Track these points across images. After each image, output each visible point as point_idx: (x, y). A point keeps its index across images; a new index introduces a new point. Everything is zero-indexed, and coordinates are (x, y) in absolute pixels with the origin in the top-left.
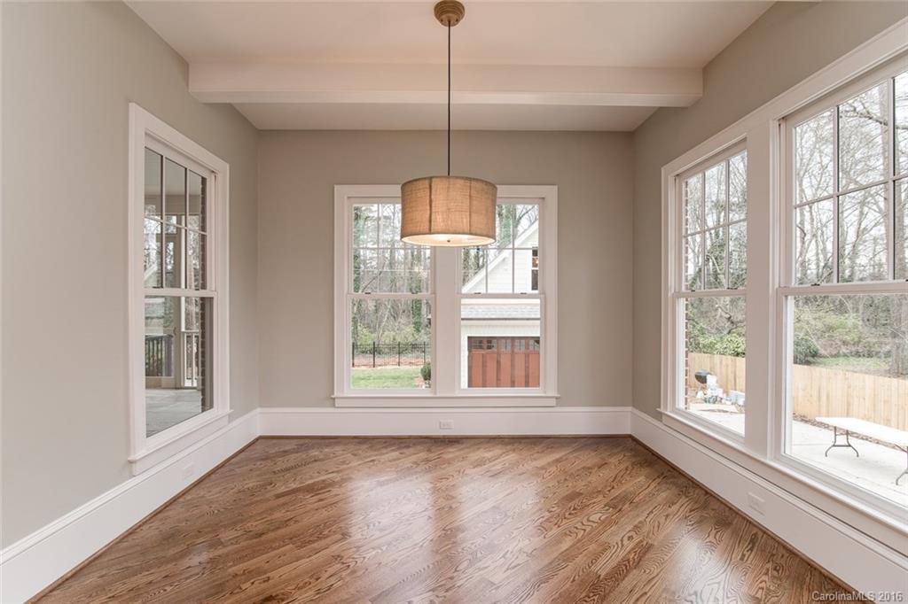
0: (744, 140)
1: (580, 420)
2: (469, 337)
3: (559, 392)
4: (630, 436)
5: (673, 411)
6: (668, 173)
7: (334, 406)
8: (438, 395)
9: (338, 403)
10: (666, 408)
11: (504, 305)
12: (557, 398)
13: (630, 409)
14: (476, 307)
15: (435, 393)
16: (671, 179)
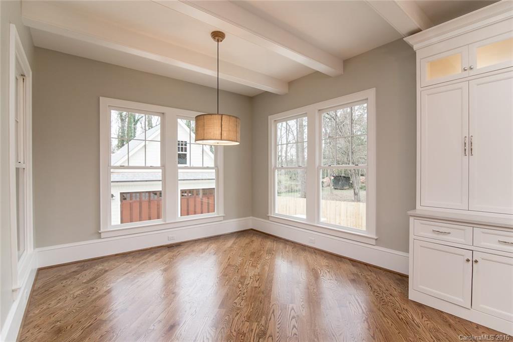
0: (306, 113)
1: (232, 225)
2: (121, 193)
3: (224, 213)
4: (252, 229)
5: (274, 215)
6: (271, 119)
7: (100, 238)
8: (167, 222)
9: (103, 235)
10: (271, 213)
11: (140, 172)
12: (224, 216)
13: (251, 217)
14: (126, 174)
15: (165, 221)
16: (273, 121)
